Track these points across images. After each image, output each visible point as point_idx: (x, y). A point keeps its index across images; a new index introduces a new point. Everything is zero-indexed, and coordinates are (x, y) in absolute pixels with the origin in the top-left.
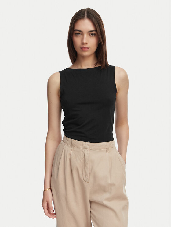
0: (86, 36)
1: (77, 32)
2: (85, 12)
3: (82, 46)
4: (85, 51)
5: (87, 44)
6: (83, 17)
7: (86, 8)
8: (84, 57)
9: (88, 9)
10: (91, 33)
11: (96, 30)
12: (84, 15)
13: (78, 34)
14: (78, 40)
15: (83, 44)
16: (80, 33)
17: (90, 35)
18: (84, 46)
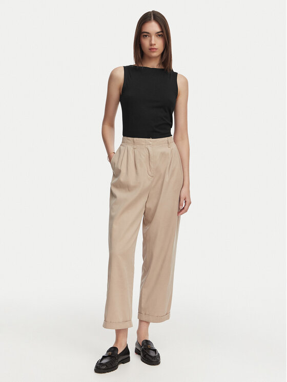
0: (153, 37)
1: (145, 34)
2: (151, 14)
3: (151, 47)
4: (154, 52)
5: (155, 45)
6: (150, 20)
7: (151, 11)
8: (150, 58)
9: (153, 11)
10: (158, 35)
11: (162, 31)
12: (151, 17)
13: (146, 36)
14: (146, 42)
15: (151, 45)
16: (148, 35)
17: (157, 36)
18: (152, 47)
